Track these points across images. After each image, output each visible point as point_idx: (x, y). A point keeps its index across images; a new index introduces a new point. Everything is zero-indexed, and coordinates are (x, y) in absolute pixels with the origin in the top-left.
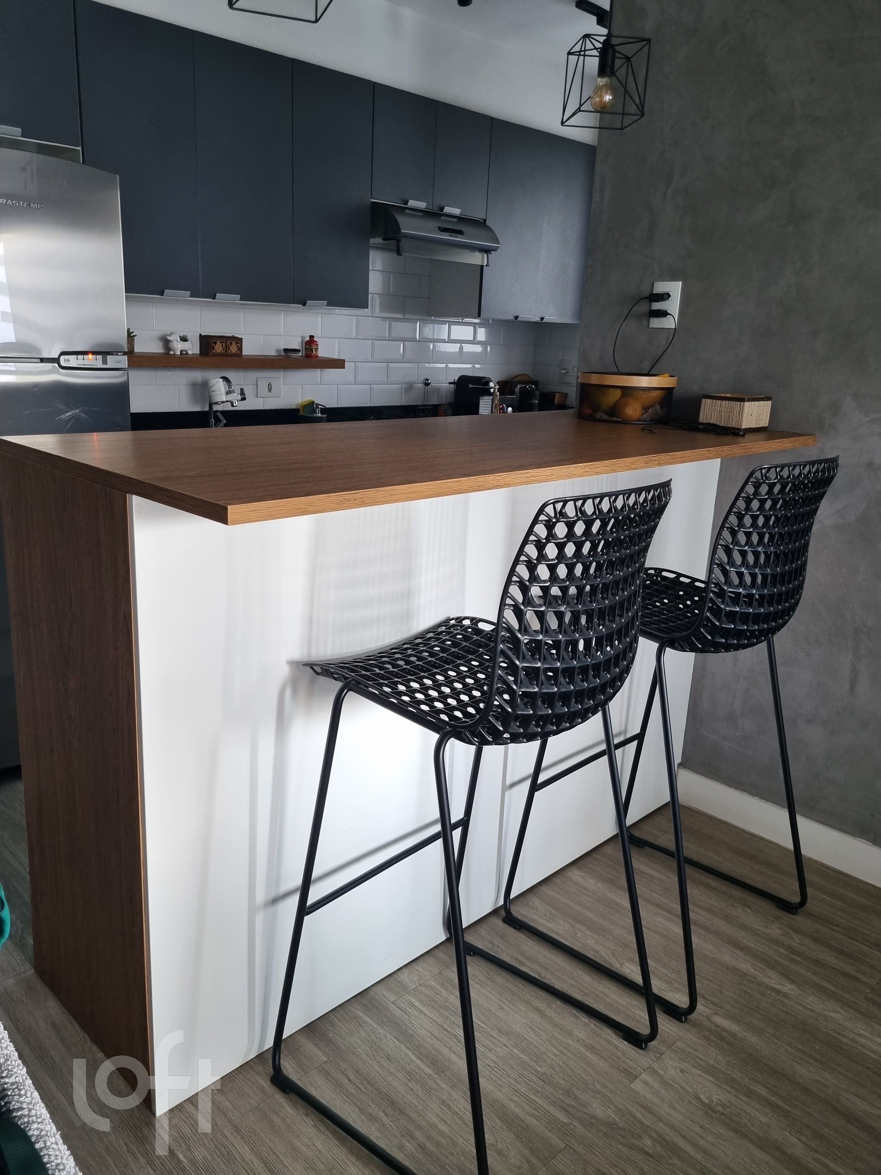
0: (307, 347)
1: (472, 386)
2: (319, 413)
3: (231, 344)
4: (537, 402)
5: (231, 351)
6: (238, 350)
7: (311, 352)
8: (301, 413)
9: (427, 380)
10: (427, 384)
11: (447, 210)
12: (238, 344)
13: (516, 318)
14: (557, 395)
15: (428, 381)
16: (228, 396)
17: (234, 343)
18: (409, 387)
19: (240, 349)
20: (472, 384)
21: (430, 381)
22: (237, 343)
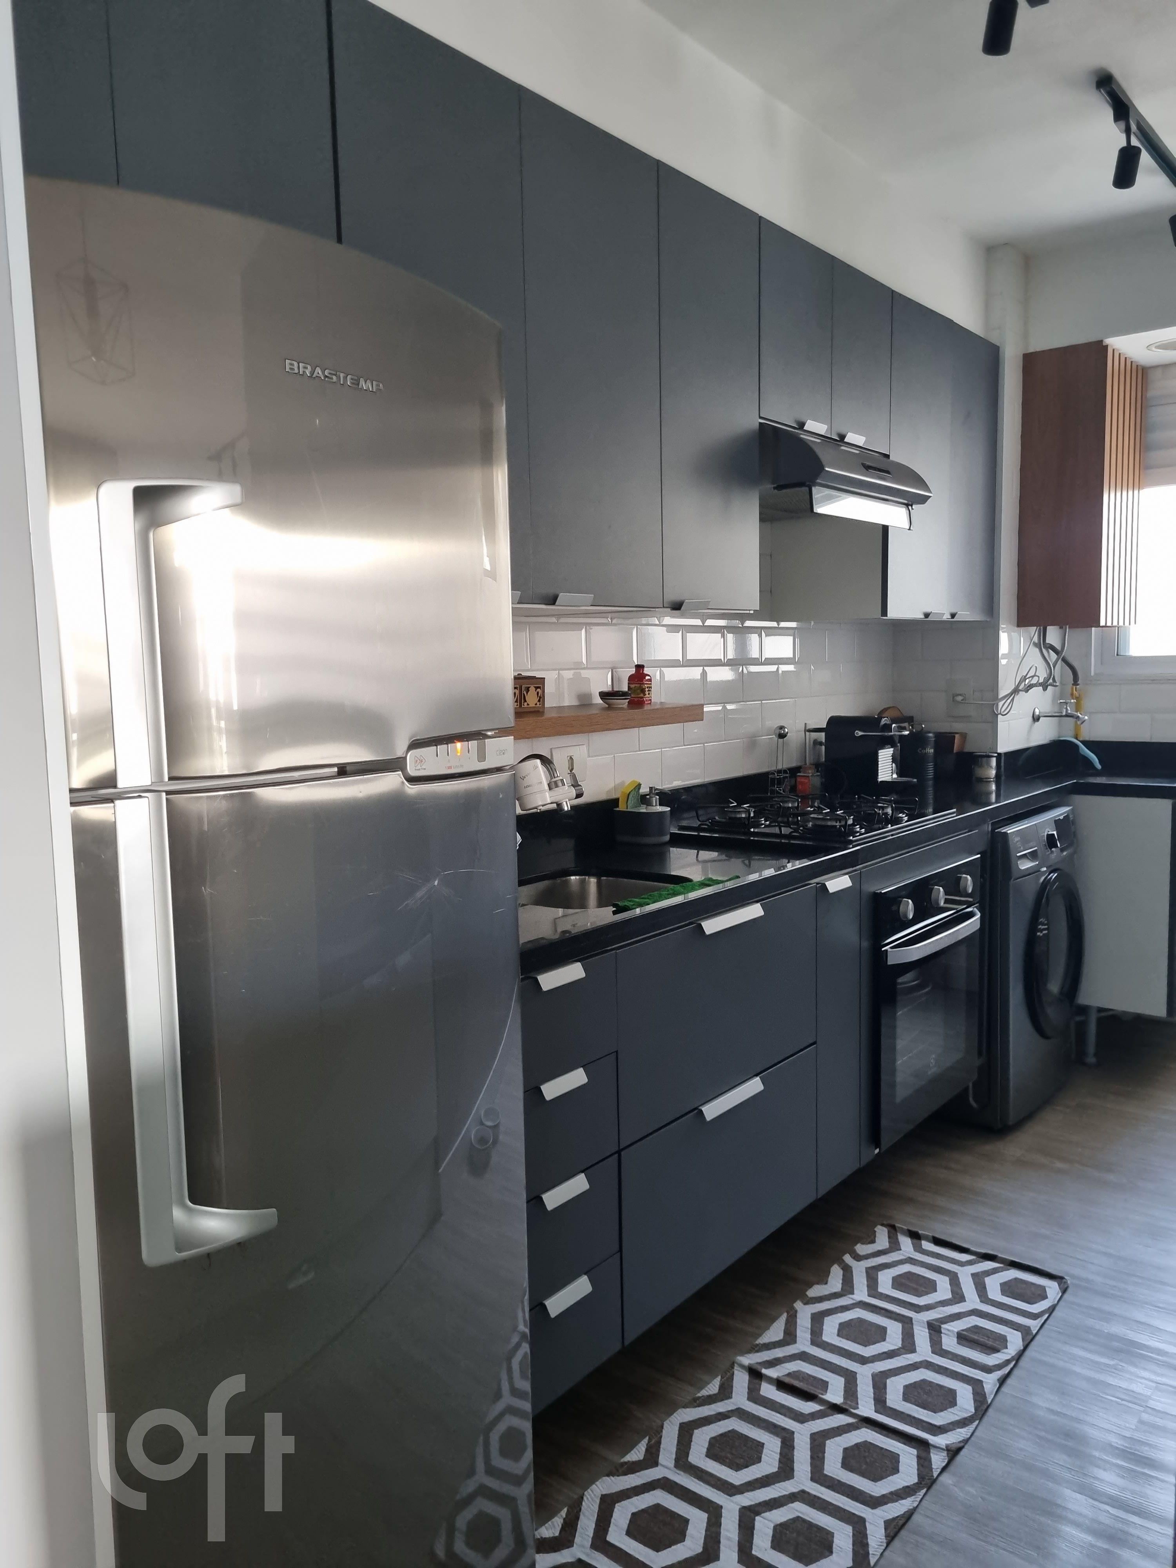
0: (632, 686)
1: (861, 733)
2: (656, 805)
3: (528, 690)
4: (932, 751)
5: (528, 704)
6: (539, 701)
7: (642, 695)
8: (622, 807)
9: (782, 728)
10: (782, 736)
11: (851, 438)
12: (538, 690)
13: (927, 615)
14: (957, 736)
15: (784, 731)
16: (553, 793)
17: (532, 689)
18: (752, 743)
19: (541, 698)
20: (860, 730)
21: (786, 730)
22: (537, 688)
